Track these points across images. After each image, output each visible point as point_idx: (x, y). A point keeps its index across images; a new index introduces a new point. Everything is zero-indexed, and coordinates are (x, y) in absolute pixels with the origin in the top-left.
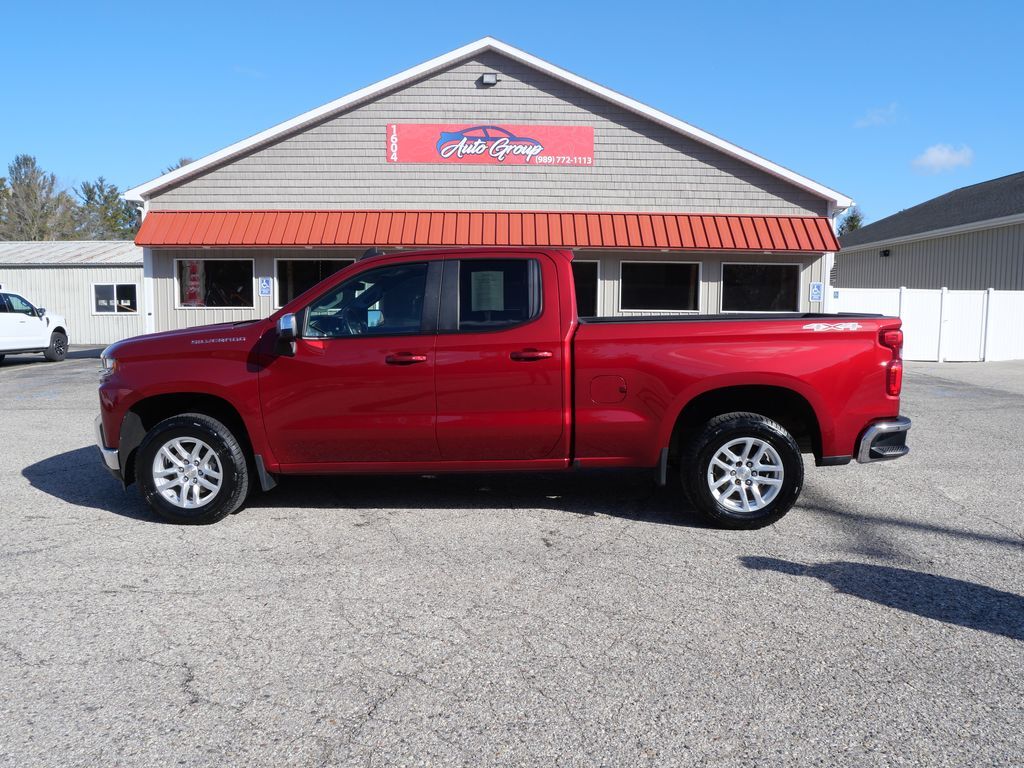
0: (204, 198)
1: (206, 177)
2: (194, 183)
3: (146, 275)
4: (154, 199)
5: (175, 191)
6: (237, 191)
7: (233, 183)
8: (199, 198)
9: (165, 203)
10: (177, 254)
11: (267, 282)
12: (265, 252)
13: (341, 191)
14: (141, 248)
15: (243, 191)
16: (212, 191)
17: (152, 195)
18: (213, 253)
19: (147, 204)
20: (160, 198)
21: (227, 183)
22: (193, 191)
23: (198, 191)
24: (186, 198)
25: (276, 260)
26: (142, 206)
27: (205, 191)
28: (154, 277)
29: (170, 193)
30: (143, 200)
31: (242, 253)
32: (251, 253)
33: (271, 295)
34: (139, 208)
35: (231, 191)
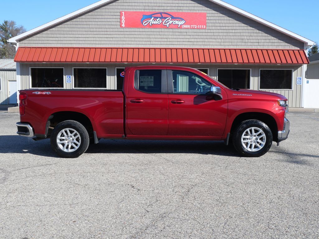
0: (43, 42)
1: (43, 33)
2: (38, 35)
3: (17, 74)
4: (21, 42)
5: (30, 39)
6: (57, 39)
7: (55, 36)
8: (40, 42)
9: (25, 44)
10: (31, 65)
11: (70, 77)
12: (69, 65)
13: (101, 39)
14: (15, 63)
15: (59, 39)
16: (46, 39)
17: (20, 40)
18: (46, 65)
19: (18, 44)
20: (23, 42)
21: (53, 36)
22: (38, 39)
23: (40, 39)
24: (35, 42)
25: (73, 68)
26: (16, 45)
27: (43, 39)
28: (21, 75)
29: (28, 39)
30: (16, 42)
31: (59, 65)
32: (63, 65)
33: (71, 83)
34: (15, 46)
35: (54, 39)
